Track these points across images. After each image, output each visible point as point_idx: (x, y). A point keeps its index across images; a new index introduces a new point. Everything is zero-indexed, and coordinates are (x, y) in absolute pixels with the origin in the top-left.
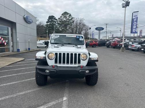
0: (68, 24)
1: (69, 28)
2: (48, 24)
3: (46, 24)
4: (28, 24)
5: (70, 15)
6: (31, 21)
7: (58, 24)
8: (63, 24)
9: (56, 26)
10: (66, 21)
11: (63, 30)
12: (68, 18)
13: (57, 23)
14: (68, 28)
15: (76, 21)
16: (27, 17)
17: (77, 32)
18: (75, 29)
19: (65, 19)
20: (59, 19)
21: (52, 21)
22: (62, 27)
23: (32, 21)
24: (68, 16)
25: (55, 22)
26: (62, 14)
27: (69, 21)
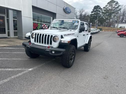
0: (113, 13)
1: (114, 17)
2: (93, 13)
3: (91, 14)
4: (67, 14)
5: (117, 3)
6: (69, 11)
7: (103, 13)
8: (107, 13)
9: (100, 15)
10: (111, 10)
11: (106, 19)
12: (114, 6)
13: (101, 12)
14: (112, 16)
15: (124, 9)
16: (66, 8)
17: (124, 21)
18: (122, 17)
19: (110, 8)
20: (104, 8)
21: (97, 10)
22: (106, 16)
23: (71, 12)
24: (114, 4)
25: (100, 11)
26: (108, 3)
27: (115, 9)
